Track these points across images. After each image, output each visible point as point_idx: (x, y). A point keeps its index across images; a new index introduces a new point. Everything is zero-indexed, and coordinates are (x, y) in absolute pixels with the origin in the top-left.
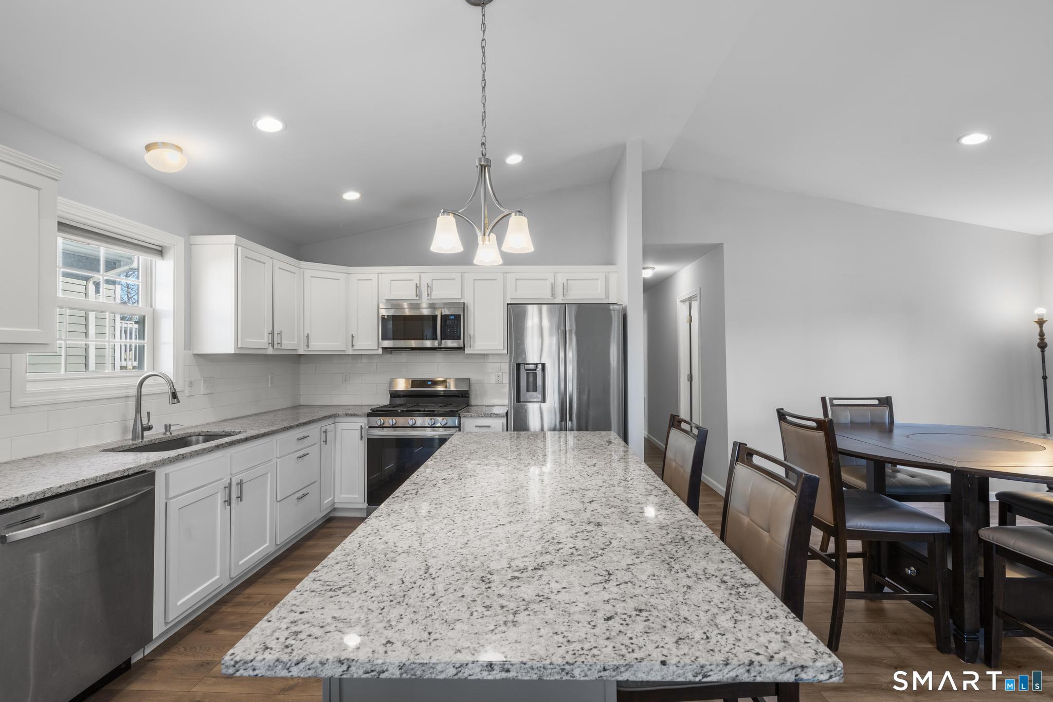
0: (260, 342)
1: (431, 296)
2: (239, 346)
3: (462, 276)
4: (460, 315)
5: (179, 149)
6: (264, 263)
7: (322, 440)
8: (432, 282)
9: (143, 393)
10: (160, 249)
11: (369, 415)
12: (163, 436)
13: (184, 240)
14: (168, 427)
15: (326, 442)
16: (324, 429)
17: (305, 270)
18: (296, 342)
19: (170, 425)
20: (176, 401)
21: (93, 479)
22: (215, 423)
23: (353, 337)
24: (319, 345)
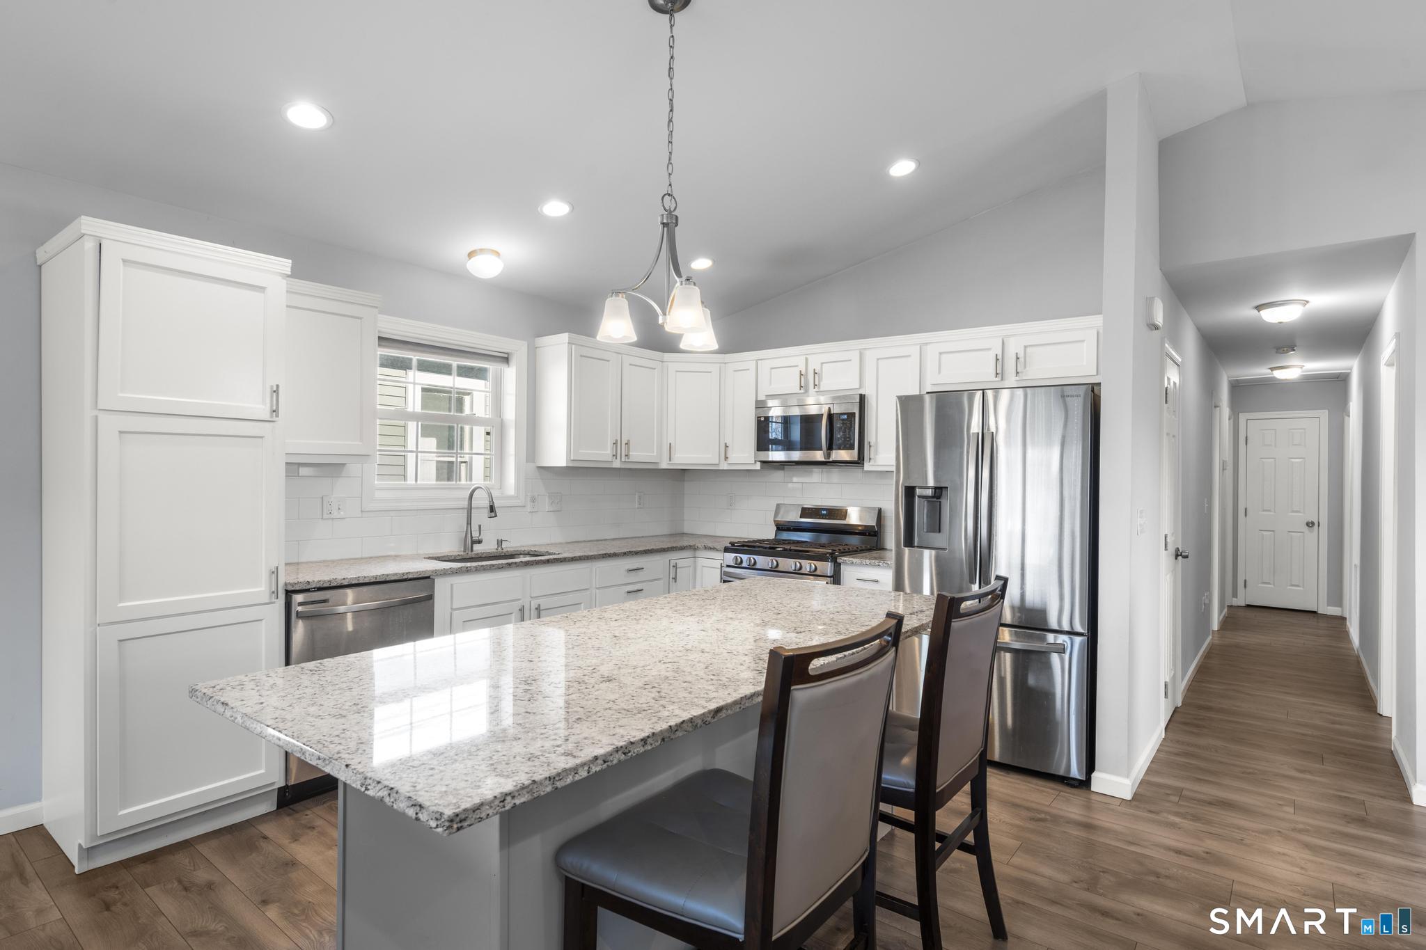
0: (602, 453)
1: (819, 388)
2: (572, 459)
3: (861, 354)
4: (854, 413)
5: (497, 254)
6: (608, 361)
7: (671, 577)
8: (822, 367)
9: (473, 506)
10: (506, 356)
11: (727, 550)
12: (495, 551)
13: (527, 344)
14: (500, 542)
15: (675, 579)
16: (673, 563)
17: (669, 363)
18: (655, 454)
19: (502, 541)
20: (493, 514)
21: (373, 577)
22: (561, 543)
23: (726, 447)
24: (685, 457)
